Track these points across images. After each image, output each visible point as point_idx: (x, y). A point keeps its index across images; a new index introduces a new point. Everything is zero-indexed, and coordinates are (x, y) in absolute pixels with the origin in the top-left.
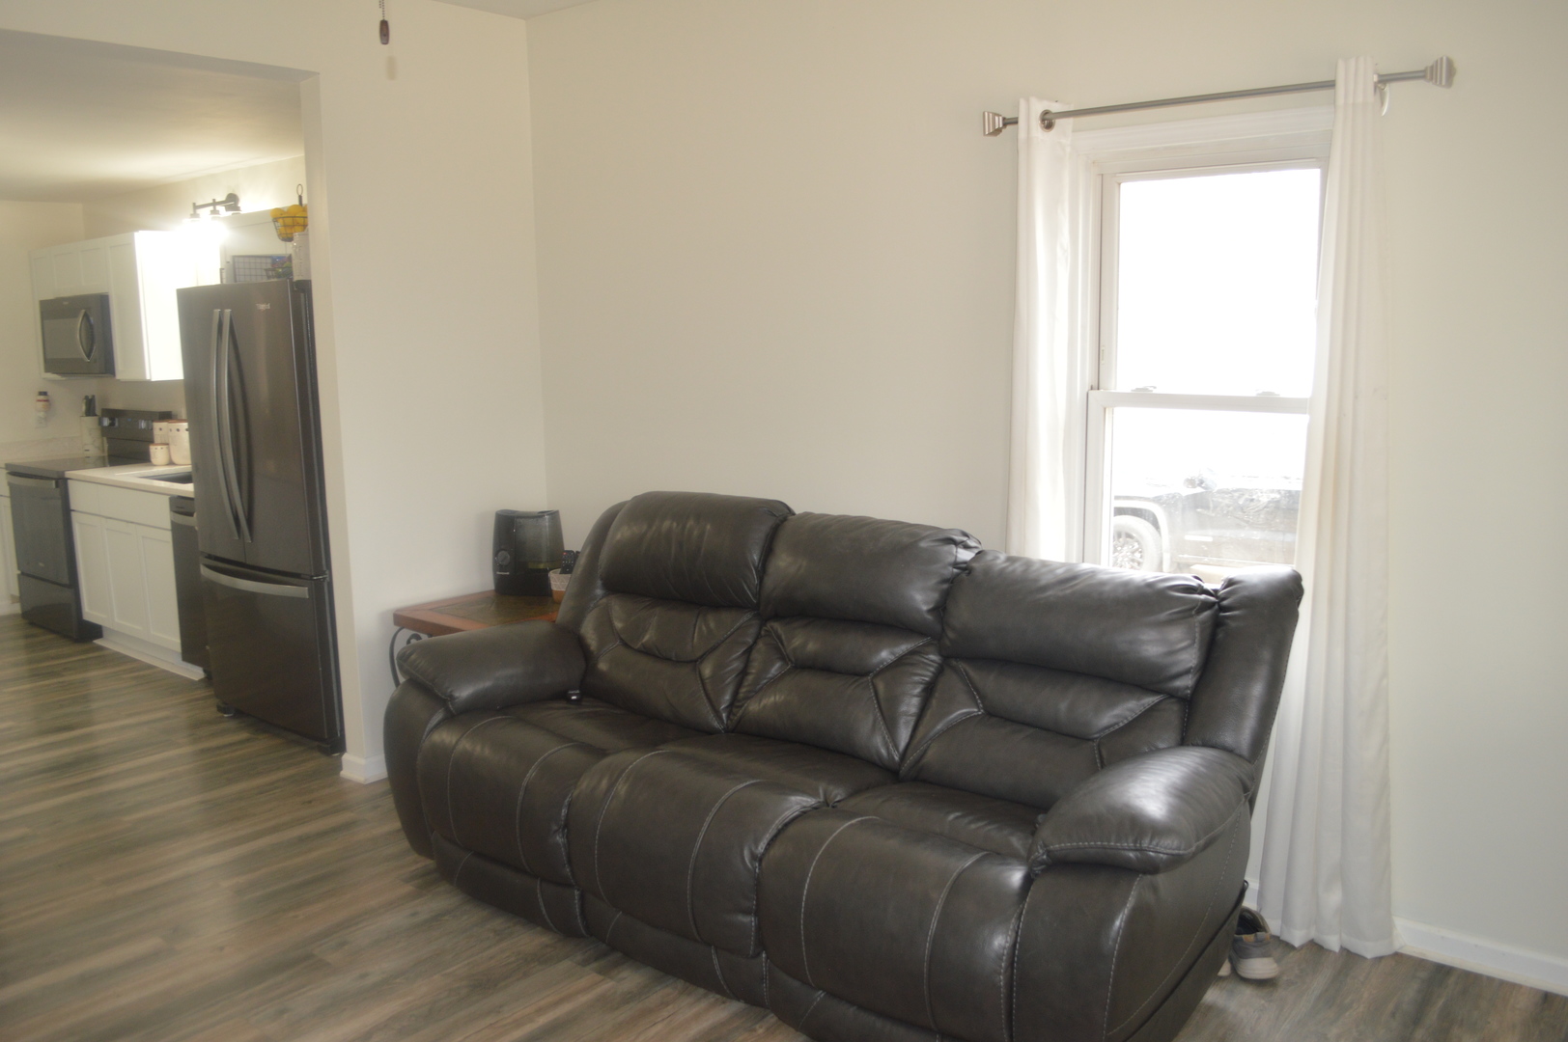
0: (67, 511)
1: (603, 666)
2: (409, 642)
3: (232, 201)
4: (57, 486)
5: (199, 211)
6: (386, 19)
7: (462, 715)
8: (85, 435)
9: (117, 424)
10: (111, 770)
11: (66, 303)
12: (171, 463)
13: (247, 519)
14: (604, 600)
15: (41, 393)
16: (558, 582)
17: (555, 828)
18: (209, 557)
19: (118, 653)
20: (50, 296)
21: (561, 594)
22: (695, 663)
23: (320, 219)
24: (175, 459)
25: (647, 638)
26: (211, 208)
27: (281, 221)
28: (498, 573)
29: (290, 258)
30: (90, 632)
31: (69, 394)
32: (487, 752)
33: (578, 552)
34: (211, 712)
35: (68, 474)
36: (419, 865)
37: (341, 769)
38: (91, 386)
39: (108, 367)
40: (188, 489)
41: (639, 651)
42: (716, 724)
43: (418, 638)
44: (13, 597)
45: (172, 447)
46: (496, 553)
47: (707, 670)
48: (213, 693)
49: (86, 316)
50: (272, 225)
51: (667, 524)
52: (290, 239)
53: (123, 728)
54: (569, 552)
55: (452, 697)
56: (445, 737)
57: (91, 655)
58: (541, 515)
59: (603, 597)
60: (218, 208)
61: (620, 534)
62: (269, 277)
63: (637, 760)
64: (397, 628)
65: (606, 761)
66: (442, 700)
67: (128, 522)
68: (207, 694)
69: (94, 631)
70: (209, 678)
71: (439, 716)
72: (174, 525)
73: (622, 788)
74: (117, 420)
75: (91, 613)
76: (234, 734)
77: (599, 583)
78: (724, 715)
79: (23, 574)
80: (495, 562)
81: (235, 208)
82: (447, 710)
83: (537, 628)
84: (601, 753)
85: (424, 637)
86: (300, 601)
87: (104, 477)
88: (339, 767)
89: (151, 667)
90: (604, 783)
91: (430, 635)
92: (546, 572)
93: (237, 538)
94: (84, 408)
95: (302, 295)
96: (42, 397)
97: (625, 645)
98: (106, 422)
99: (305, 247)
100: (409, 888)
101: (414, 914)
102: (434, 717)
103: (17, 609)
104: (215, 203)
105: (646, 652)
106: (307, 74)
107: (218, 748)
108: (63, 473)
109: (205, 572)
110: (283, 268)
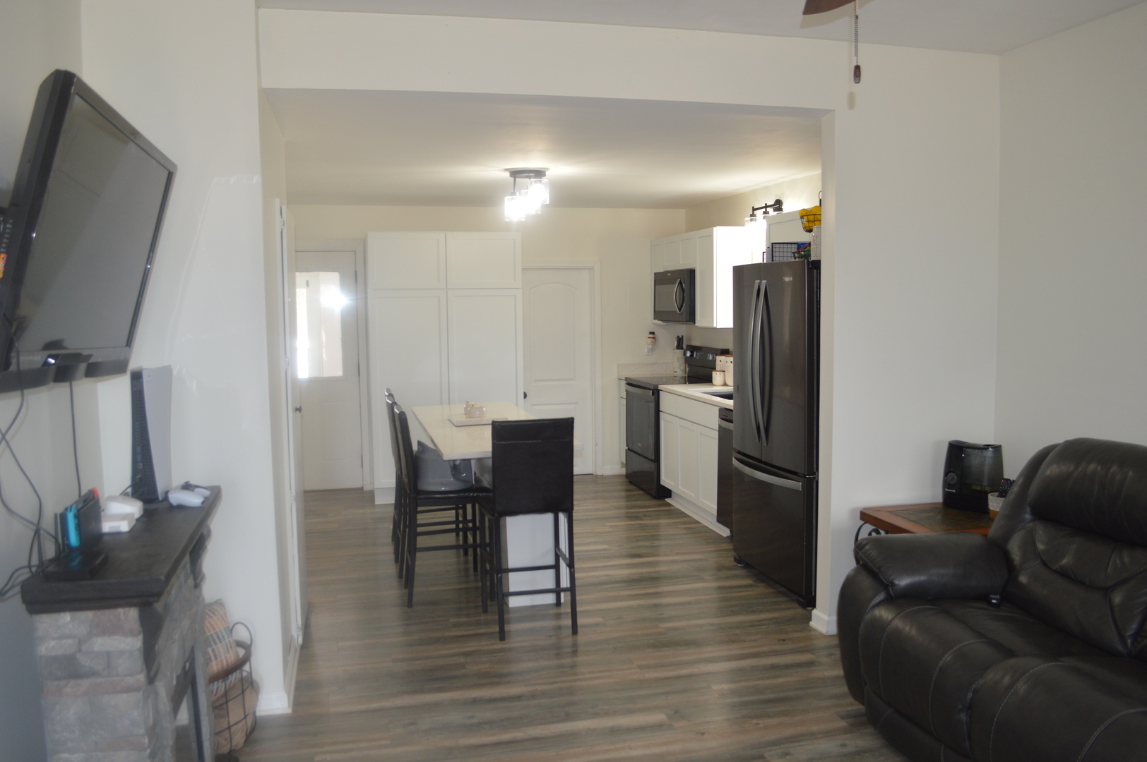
0: (657, 411)
1: (1023, 579)
2: (870, 534)
3: (778, 205)
4: (653, 394)
5: (755, 212)
6: (859, 64)
7: (897, 599)
8: (674, 362)
9: (695, 356)
10: (660, 590)
11: (669, 275)
12: (725, 384)
13: (765, 430)
14: (1031, 525)
15: (651, 333)
16: (995, 503)
17: (960, 707)
18: (739, 452)
19: (679, 509)
20: (661, 270)
21: (996, 513)
22: (1107, 591)
23: (829, 216)
24: (728, 383)
25: (1065, 561)
26: (764, 210)
27: (806, 217)
28: (946, 490)
29: (810, 244)
30: (664, 493)
31: (668, 334)
32: (914, 632)
33: (1014, 481)
34: (730, 561)
35: (660, 387)
36: (854, 708)
37: (811, 620)
38: (682, 330)
39: (691, 317)
40: (729, 403)
41: (1056, 572)
42: (1120, 647)
43: (878, 533)
44: (622, 463)
45: (726, 373)
46: (946, 474)
47: (1117, 599)
48: (732, 547)
49: (680, 283)
50: (800, 221)
51: (1092, 467)
52: (810, 231)
53: (672, 561)
54: (1008, 480)
55: (892, 584)
56: (884, 614)
57: (661, 508)
58: (986, 447)
59: (1030, 521)
60: (768, 209)
61: (1051, 470)
62: (795, 258)
63: (1041, 666)
64: (862, 522)
65: (1012, 661)
66: (886, 585)
67: (693, 422)
68: (728, 548)
69: (667, 493)
70: (731, 538)
71: (881, 597)
72: (720, 427)
73: (1022, 687)
74: (695, 353)
75: (666, 481)
76: (742, 580)
77: (1028, 509)
78: (1129, 641)
79: (629, 449)
80: (945, 481)
81: (780, 209)
82: (888, 593)
83: (971, 538)
84: (1010, 653)
85: (883, 533)
86: (795, 491)
87: (681, 391)
88: (810, 619)
89: (698, 522)
90: (1007, 680)
91: (887, 532)
92: (986, 493)
93: (757, 441)
94: (676, 344)
95: (815, 271)
96: (651, 336)
97: (1045, 564)
98: (688, 354)
99: (818, 237)
100: (843, 724)
101: (843, 745)
102: (878, 597)
103: (623, 471)
104: (766, 206)
105: (1063, 573)
106: (826, 112)
107: (730, 587)
108: (658, 386)
109: (735, 463)
110: (804, 251)
